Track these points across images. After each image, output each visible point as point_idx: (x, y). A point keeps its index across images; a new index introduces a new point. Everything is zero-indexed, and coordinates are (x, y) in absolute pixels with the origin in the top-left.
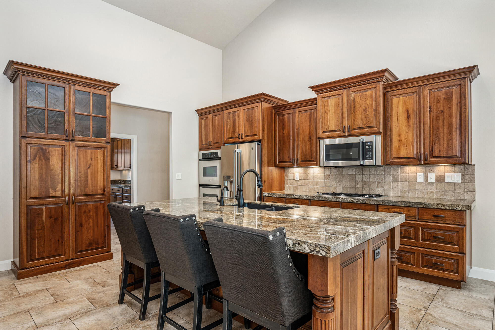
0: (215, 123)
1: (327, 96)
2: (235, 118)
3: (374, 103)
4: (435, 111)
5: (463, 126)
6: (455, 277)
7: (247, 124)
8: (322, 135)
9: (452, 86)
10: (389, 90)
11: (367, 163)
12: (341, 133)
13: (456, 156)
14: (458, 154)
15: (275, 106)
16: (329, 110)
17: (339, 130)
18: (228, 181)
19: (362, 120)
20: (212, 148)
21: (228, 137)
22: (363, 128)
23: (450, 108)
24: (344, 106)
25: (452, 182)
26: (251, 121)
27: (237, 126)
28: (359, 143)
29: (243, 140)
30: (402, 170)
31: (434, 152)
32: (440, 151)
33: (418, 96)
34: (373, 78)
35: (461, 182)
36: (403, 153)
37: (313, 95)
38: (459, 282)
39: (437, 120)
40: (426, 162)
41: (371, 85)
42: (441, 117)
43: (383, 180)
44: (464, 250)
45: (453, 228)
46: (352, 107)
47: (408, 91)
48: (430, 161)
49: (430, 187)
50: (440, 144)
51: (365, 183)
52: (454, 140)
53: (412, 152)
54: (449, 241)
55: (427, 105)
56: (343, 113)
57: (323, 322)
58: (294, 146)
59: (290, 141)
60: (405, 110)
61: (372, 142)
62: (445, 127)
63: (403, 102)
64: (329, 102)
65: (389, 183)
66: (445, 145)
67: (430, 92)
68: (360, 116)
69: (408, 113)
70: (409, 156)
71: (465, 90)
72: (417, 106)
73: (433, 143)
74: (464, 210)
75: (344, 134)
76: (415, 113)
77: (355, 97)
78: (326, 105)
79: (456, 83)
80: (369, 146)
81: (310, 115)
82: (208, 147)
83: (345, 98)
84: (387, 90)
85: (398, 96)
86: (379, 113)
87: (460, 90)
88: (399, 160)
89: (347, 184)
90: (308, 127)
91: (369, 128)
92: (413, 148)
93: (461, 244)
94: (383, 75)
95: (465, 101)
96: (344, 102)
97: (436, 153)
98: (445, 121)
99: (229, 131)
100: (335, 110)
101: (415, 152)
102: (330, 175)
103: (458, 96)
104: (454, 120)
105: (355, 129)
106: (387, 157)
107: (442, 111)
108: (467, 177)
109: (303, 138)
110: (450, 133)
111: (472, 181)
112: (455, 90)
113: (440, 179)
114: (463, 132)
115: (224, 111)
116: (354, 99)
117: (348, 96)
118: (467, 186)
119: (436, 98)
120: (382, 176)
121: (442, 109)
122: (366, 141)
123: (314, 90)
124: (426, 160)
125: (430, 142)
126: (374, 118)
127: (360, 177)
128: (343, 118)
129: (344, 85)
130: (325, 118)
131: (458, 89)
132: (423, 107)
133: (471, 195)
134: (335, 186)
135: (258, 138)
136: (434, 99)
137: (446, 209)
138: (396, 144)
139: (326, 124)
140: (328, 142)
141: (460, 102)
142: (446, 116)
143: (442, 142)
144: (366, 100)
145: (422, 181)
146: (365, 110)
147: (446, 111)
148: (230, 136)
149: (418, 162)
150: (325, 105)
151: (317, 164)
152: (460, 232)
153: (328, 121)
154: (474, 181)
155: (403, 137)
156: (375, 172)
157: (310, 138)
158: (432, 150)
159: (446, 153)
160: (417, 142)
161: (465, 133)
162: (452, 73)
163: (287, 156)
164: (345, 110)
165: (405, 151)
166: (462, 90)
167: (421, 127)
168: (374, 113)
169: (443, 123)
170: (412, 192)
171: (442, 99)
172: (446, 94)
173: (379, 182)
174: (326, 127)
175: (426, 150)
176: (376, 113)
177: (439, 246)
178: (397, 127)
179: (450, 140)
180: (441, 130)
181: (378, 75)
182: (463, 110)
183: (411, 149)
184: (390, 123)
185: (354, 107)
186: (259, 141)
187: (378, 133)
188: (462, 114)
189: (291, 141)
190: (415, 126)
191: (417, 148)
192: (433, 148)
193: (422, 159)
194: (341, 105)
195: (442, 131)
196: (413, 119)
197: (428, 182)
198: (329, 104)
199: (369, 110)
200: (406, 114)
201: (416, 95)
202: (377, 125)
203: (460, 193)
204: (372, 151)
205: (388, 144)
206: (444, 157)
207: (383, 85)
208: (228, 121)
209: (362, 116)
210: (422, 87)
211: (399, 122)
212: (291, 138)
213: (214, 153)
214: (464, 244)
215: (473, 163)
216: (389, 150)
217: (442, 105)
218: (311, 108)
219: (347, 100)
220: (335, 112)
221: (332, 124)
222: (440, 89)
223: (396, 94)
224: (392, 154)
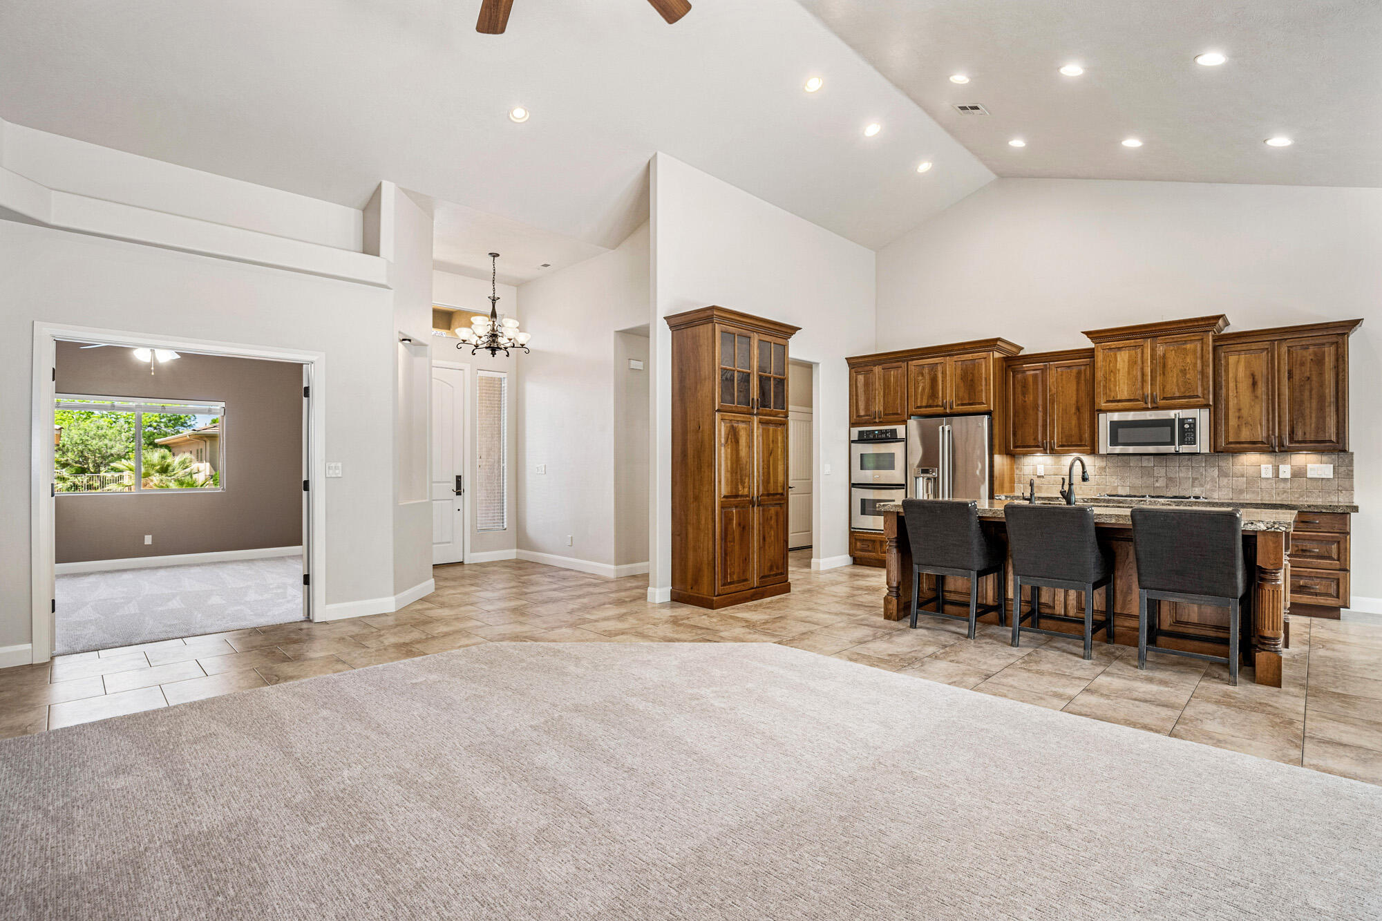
0: (889, 381)
1: (1113, 347)
2: (936, 374)
3: (1199, 362)
4: (1297, 377)
5: (1340, 400)
6: (1333, 602)
7: (962, 384)
8: (1103, 405)
9: (1323, 344)
10: (1222, 343)
11: (1185, 449)
12: (1142, 404)
13: (1331, 441)
14: (1334, 438)
15: (1008, 357)
16: (1118, 368)
17: (1137, 400)
18: (923, 478)
19: (1178, 385)
20: (880, 422)
21: (919, 405)
22: (1179, 398)
23: (1321, 374)
24: (1145, 364)
25: (1318, 477)
26: (972, 380)
27: (940, 387)
28: (1174, 420)
29: (952, 411)
30: (1235, 460)
31: (1296, 434)
32: (1305, 434)
33: (1270, 355)
34: (1199, 326)
35: (1332, 477)
36: (1245, 435)
37: (1088, 344)
38: (1337, 609)
39: (1301, 392)
40: (1283, 449)
41: (1193, 336)
42: (1308, 387)
43: (1202, 475)
44: (1348, 566)
45: (1332, 536)
46: (1161, 365)
47: (1254, 346)
48: (1289, 447)
49: (1282, 485)
50: (1304, 424)
51: (1170, 480)
52: (1328, 419)
53: (1261, 434)
54: (1326, 554)
55: (1285, 369)
56: (1143, 375)
57: (1275, 592)
58: (1045, 421)
59: (1037, 414)
60: (1248, 373)
61: (1195, 419)
62: (1312, 401)
63: (1245, 362)
64: (1118, 356)
65: (1213, 480)
66: (1313, 425)
67: (1289, 351)
68: (1175, 381)
69: (1254, 378)
70: (1254, 440)
71: (1344, 351)
72: (1268, 368)
73: (1295, 422)
74: (1348, 513)
75: (1145, 406)
76: (1264, 379)
77: (1165, 351)
78: (1113, 360)
79: (1330, 340)
80: (1190, 424)
81: (1079, 373)
82: (872, 421)
83: (1148, 352)
84: (1217, 344)
85: (1237, 353)
86: (1208, 377)
87: (1337, 350)
88: (1238, 446)
89: (1138, 482)
90: (1075, 393)
91: (1190, 398)
92: (1261, 429)
93: (1342, 558)
94: (1216, 323)
95: (1345, 367)
96: (1145, 357)
97: (1299, 435)
98: (1314, 392)
99: (922, 395)
100: (1128, 368)
101: (1264, 434)
102: (1105, 468)
103: (1333, 358)
104: (1327, 391)
105: (1164, 398)
106: (1219, 441)
107: (1309, 378)
108: (1342, 469)
109: (1065, 411)
110: (1321, 409)
111: (1350, 475)
112: (1329, 352)
113: (1299, 474)
114: (1341, 409)
115: (910, 363)
116: (1164, 355)
117: (1153, 350)
118: (1341, 483)
119: (1299, 359)
120: (1202, 470)
121: (1308, 374)
122: (1183, 417)
123: (1091, 336)
124: (1283, 446)
125: (1290, 421)
126: (1199, 383)
127: (1163, 471)
128: (1143, 381)
129: (1146, 332)
130: (1110, 380)
131: (1333, 349)
132: (1279, 371)
133: (1348, 495)
134: (1116, 485)
135: (986, 409)
136: (1297, 360)
137: (1321, 512)
138: (1233, 422)
139: (1112, 389)
140: (1116, 417)
141: (1336, 367)
142: (1315, 384)
143: (1308, 421)
144: (1185, 358)
145: (1270, 476)
146: (1184, 372)
147: (1314, 378)
148: (924, 404)
149: (1271, 449)
150: (1110, 361)
151: (1093, 451)
152: (1341, 543)
153: (1115, 386)
154: (1353, 475)
155: (1245, 412)
156: (1190, 463)
157: (1078, 409)
158: (1292, 432)
159: (1315, 436)
160: (1268, 420)
161: (1345, 410)
162: (1326, 326)
163: (1032, 437)
164: (1148, 370)
165: (1248, 433)
166: (1339, 349)
167: (1275, 398)
168: (1199, 376)
169: (1311, 395)
170: (1253, 492)
171: (1309, 360)
172: (1315, 354)
173: (1196, 479)
174: (1113, 394)
175: (1283, 432)
176: (1202, 376)
177: (1309, 563)
178: (1235, 398)
179: (1322, 418)
180: (1307, 404)
181: (1207, 322)
182: (1340, 377)
183: (1259, 429)
184: (1224, 391)
185: (1164, 366)
186: (989, 413)
187: (1207, 406)
188: (1340, 383)
189: (1040, 414)
190: (1264, 397)
191: (1268, 427)
192: (1295, 429)
193: (1277, 444)
194: (1139, 361)
195: (1309, 406)
196: (1261, 388)
197: (1280, 477)
198: (1118, 359)
199: (1191, 372)
200: (1251, 380)
201: (1268, 353)
202: (1204, 394)
203: (1331, 492)
204: (1194, 433)
205: (1220, 421)
206: (1311, 442)
207: (1213, 336)
208: (920, 378)
209: (1177, 381)
210: (1276, 342)
211: (1238, 390)
212: (1040, 409)
213: (886, 430)
214: (1348, 558)
215: (1350, 451)
216: (1221, 431)
217: (1308, 369)
218: (1079, 362)
219: (1151, 356)
220: (1129, 373)
221: (1123, 390)
222: (1305, 348)
223: (1233, 349)
224: (1227, 437)
